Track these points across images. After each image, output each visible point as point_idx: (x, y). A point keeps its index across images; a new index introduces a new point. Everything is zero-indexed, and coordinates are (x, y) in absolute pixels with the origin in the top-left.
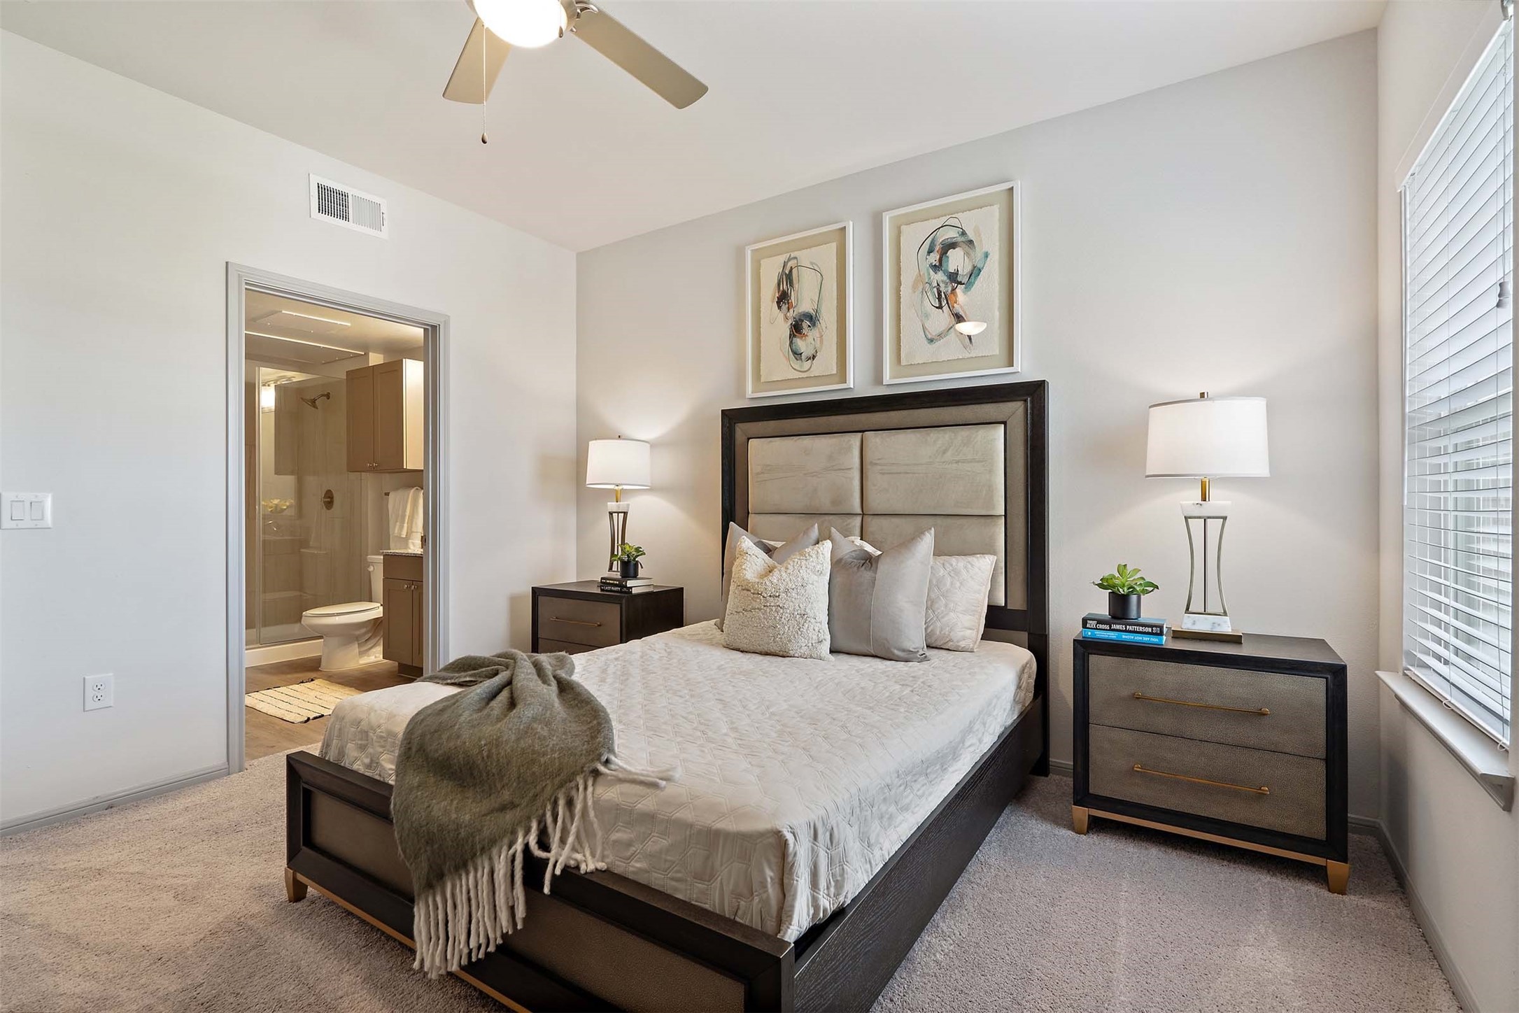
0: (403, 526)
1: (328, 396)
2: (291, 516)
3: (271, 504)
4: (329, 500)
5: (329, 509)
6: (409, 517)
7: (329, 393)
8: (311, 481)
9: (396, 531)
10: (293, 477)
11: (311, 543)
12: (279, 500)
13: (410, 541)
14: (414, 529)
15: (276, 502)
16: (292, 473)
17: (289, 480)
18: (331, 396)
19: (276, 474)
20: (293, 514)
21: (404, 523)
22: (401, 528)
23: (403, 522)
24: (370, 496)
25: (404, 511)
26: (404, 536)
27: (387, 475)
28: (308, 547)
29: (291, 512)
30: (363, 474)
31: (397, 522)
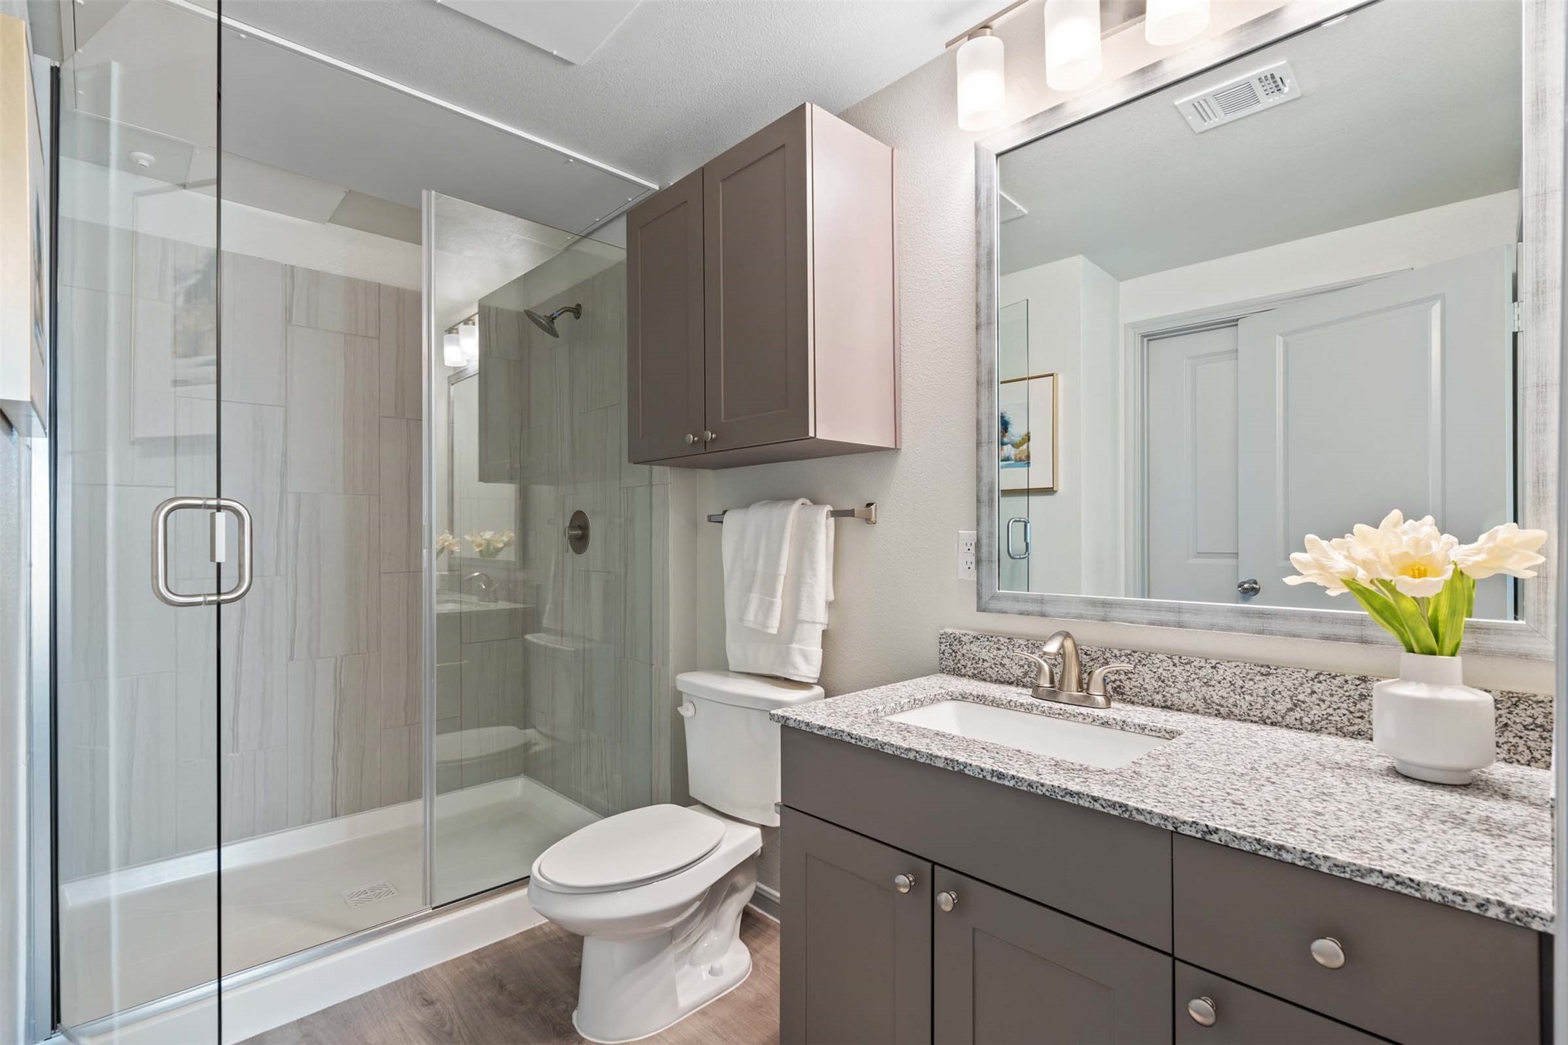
0: (771, 604)
1: (577, 311)
2: (509, 563)
3: (479, 540)
4: (579, 534)
5: (577, 553)
6: (785, 577)
7: (579, 305)
8: (544, 494)
9: (751, 616)
10: (513, 485)
11: (545, 621)
12: (491, 533)
13: (794, 646)
14: (804, 614)
15: (488, 535)
16: (511, 479)
17: (506, 492)
18: (583, 311)
19: (480, 480)
20: (512, 559)
21: (773, 596)
22: (767, 608)
23: (769, 591)
24: (673, 524)
25: (774, 562)
26: (774, 631)
27: (710, 473)
28: (537, 628)
29: (509, 555)
30: (656, 469)
31: (749, 589)
